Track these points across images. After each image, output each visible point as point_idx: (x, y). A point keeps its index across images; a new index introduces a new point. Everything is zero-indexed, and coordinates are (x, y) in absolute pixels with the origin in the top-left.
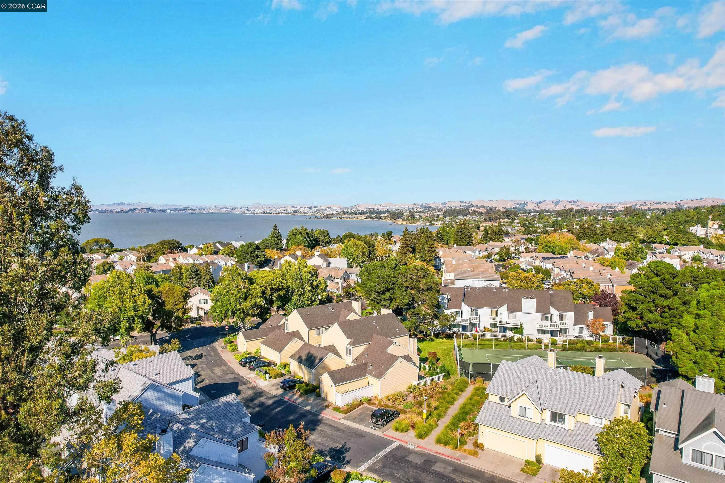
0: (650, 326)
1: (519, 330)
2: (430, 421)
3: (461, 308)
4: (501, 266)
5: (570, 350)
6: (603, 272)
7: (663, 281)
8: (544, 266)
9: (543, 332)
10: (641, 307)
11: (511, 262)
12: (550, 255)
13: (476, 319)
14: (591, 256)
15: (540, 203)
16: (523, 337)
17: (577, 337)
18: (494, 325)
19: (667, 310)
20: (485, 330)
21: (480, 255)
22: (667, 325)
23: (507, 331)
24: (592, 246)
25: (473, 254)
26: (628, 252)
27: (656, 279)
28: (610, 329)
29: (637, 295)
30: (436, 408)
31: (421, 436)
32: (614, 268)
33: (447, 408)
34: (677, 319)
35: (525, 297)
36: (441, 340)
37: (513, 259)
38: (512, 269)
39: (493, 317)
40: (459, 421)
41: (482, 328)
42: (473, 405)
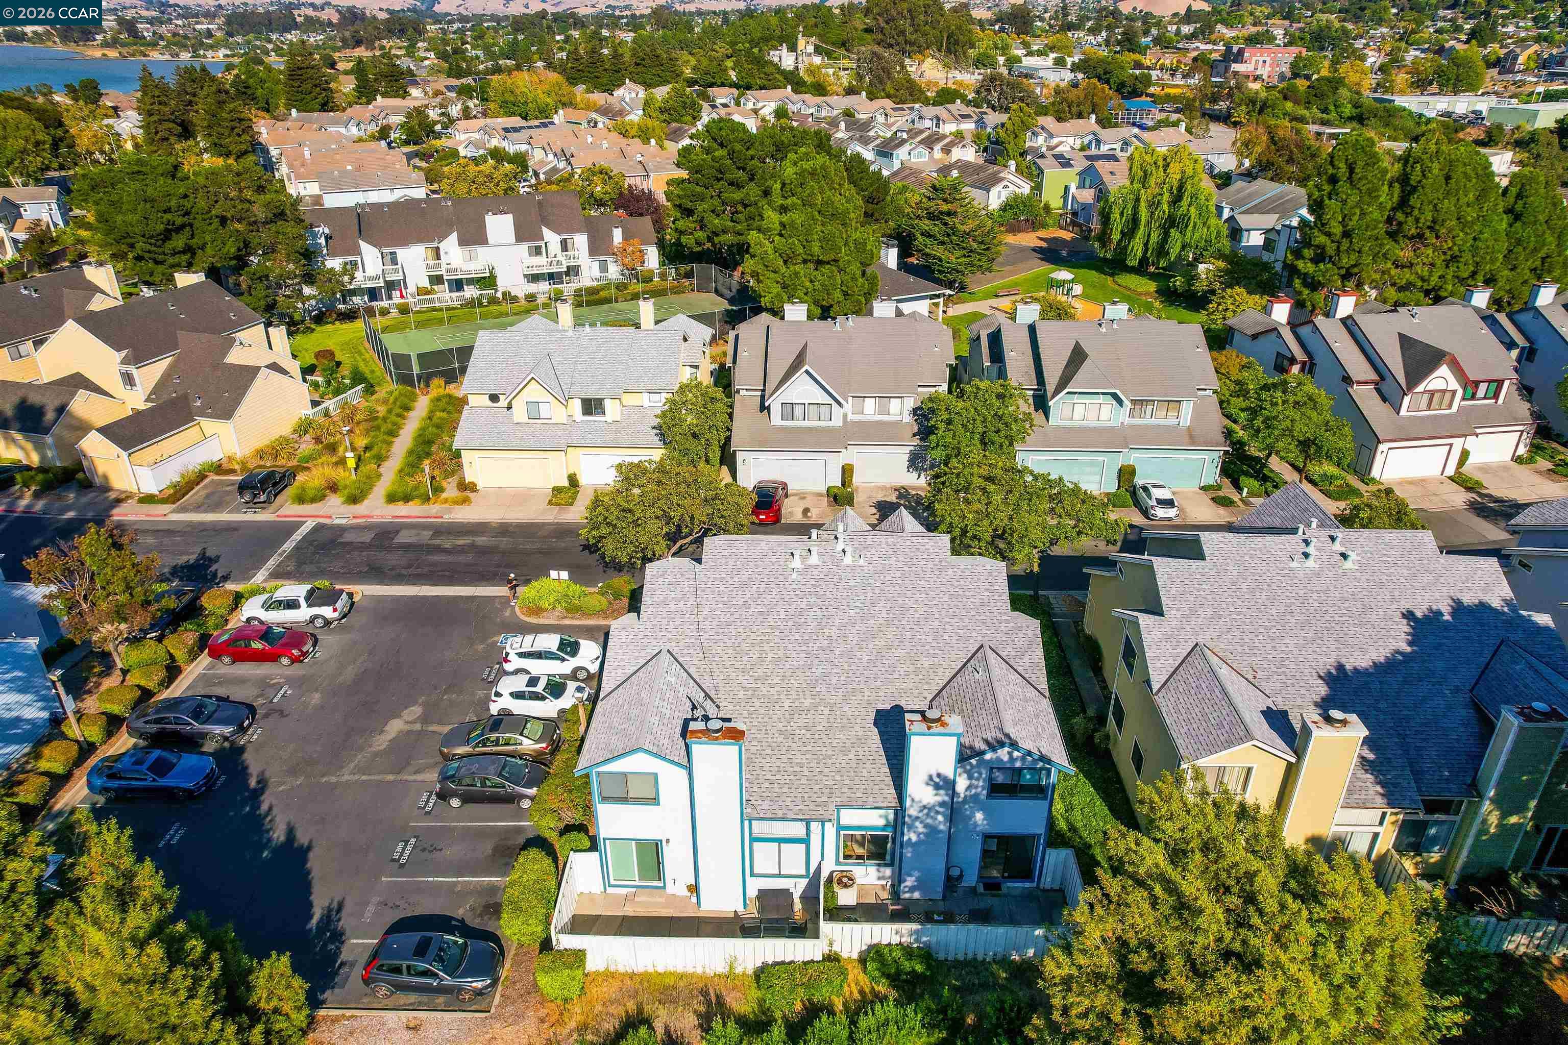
0: (716, 240)
1: (488, 281)
2: (364, 469)
3: (358, 252)
4: (416, 154)
5: (589, 304)
6: (628, 150)
7: (731, 154)
8: (512, 148)
9: (534, 278)
10: (701, 207)
11: (437, 143)
12: (516, 121)
13: (396, 271)
14: (600, 119)
16: (499, 295)
17: (598, 280)
18: (437, 280)
19: (740, 208)
20: (421, 291)
21: (362, 133)
22: (742, 233)
23: (465, 286)
24: (599, 98)
25: (343, 130)
26: (668, 106)
27: (720, 153)
28: (653, 258)
29: (692, 186)
30: (367, 448)
31: (354, 500)
32: (646, 141)
33: (390, 444)
34: (756, 224)
35: (490, 213)
36: (329, 326)
37: (438, 136)
38: (441, 159)
39: (431, 262)
40: (420, 459)
41: (412, 289)
42: (438, 427)
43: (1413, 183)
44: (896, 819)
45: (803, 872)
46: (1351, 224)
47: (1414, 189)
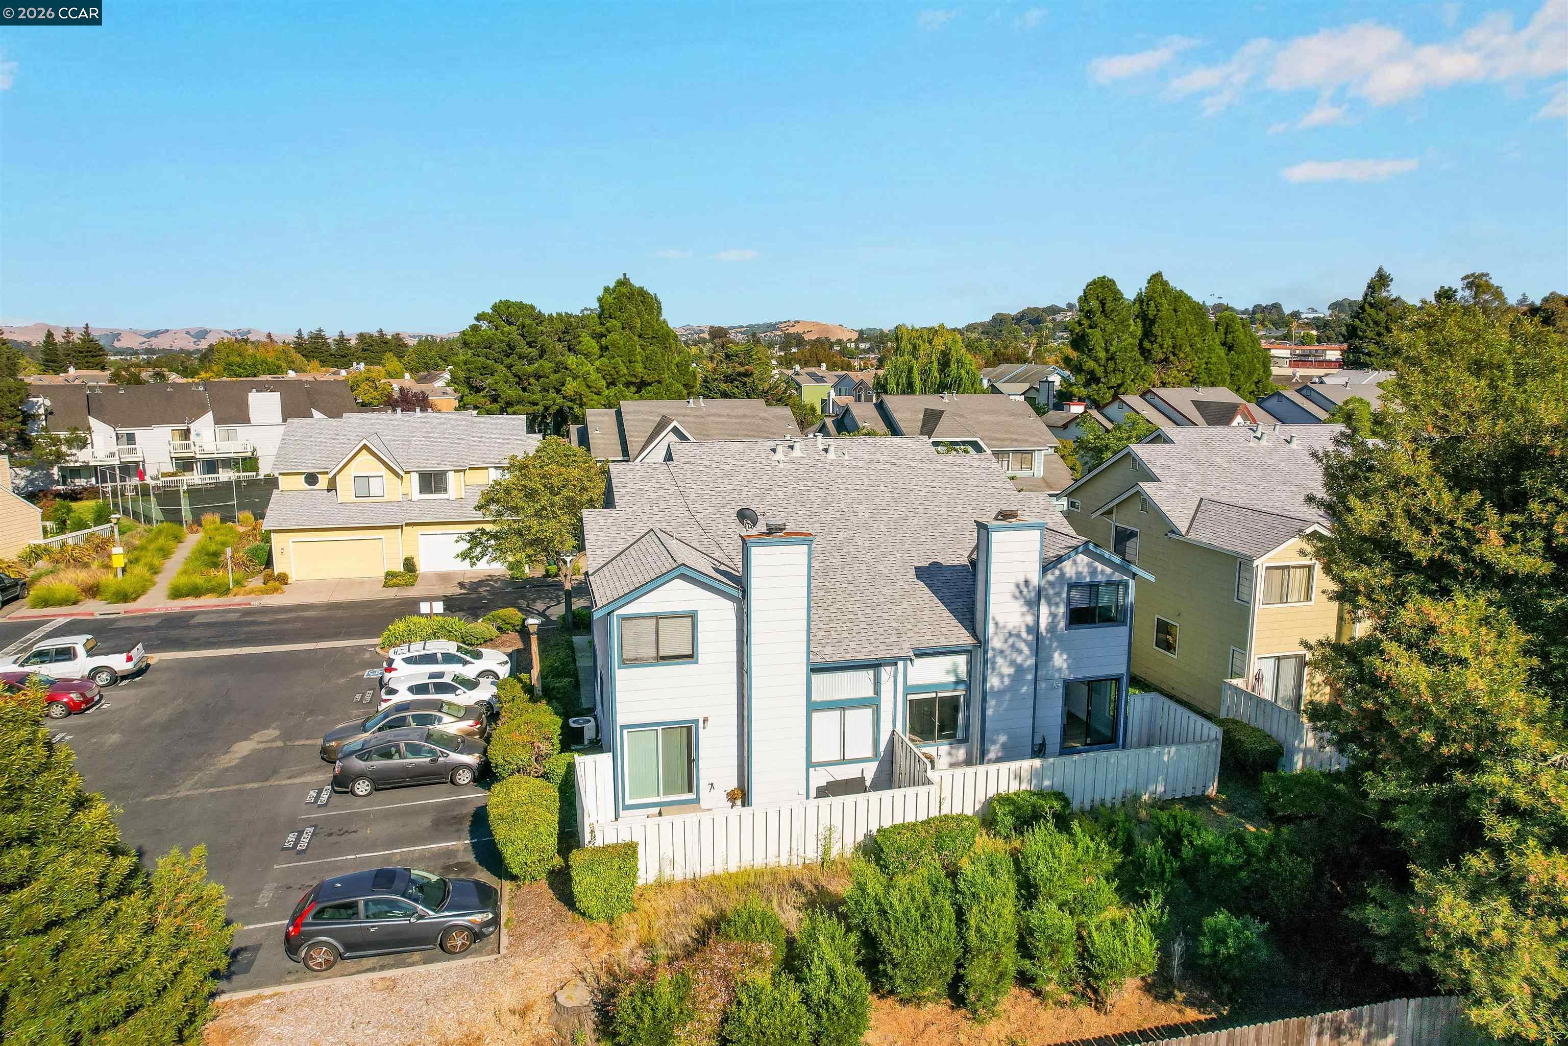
1: (248, 462)
2: (134, 572)
3: (87, 428)
13: (134, 452)
15: (155, 334)
16: (260, 478)
18: (183, 461)
20: (163, 474)
22: (537, 404)
23: (220, 470)
31: (122, 600)
35: (254, 390)
39: (178, 444)
41: (152, 472)
43: (1151, 317)
44: (970, 672)
45: (869, 754)
46: (1113, 349)
47: (1153, 322)
